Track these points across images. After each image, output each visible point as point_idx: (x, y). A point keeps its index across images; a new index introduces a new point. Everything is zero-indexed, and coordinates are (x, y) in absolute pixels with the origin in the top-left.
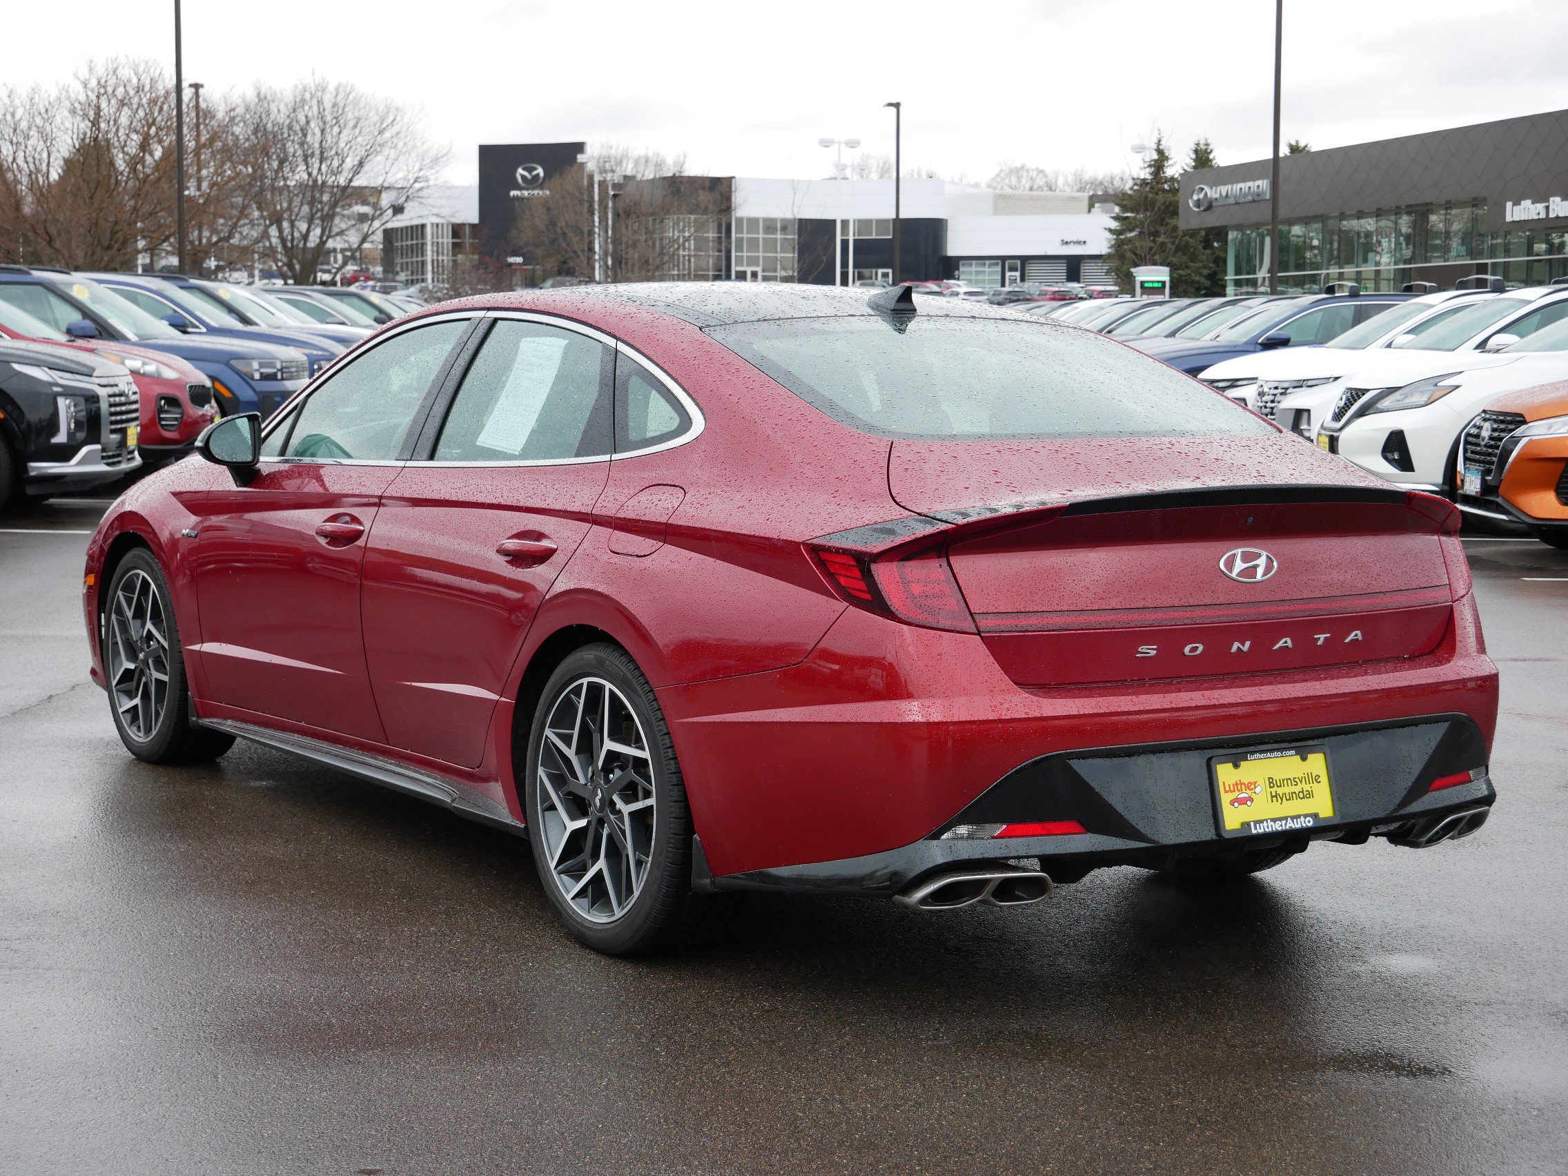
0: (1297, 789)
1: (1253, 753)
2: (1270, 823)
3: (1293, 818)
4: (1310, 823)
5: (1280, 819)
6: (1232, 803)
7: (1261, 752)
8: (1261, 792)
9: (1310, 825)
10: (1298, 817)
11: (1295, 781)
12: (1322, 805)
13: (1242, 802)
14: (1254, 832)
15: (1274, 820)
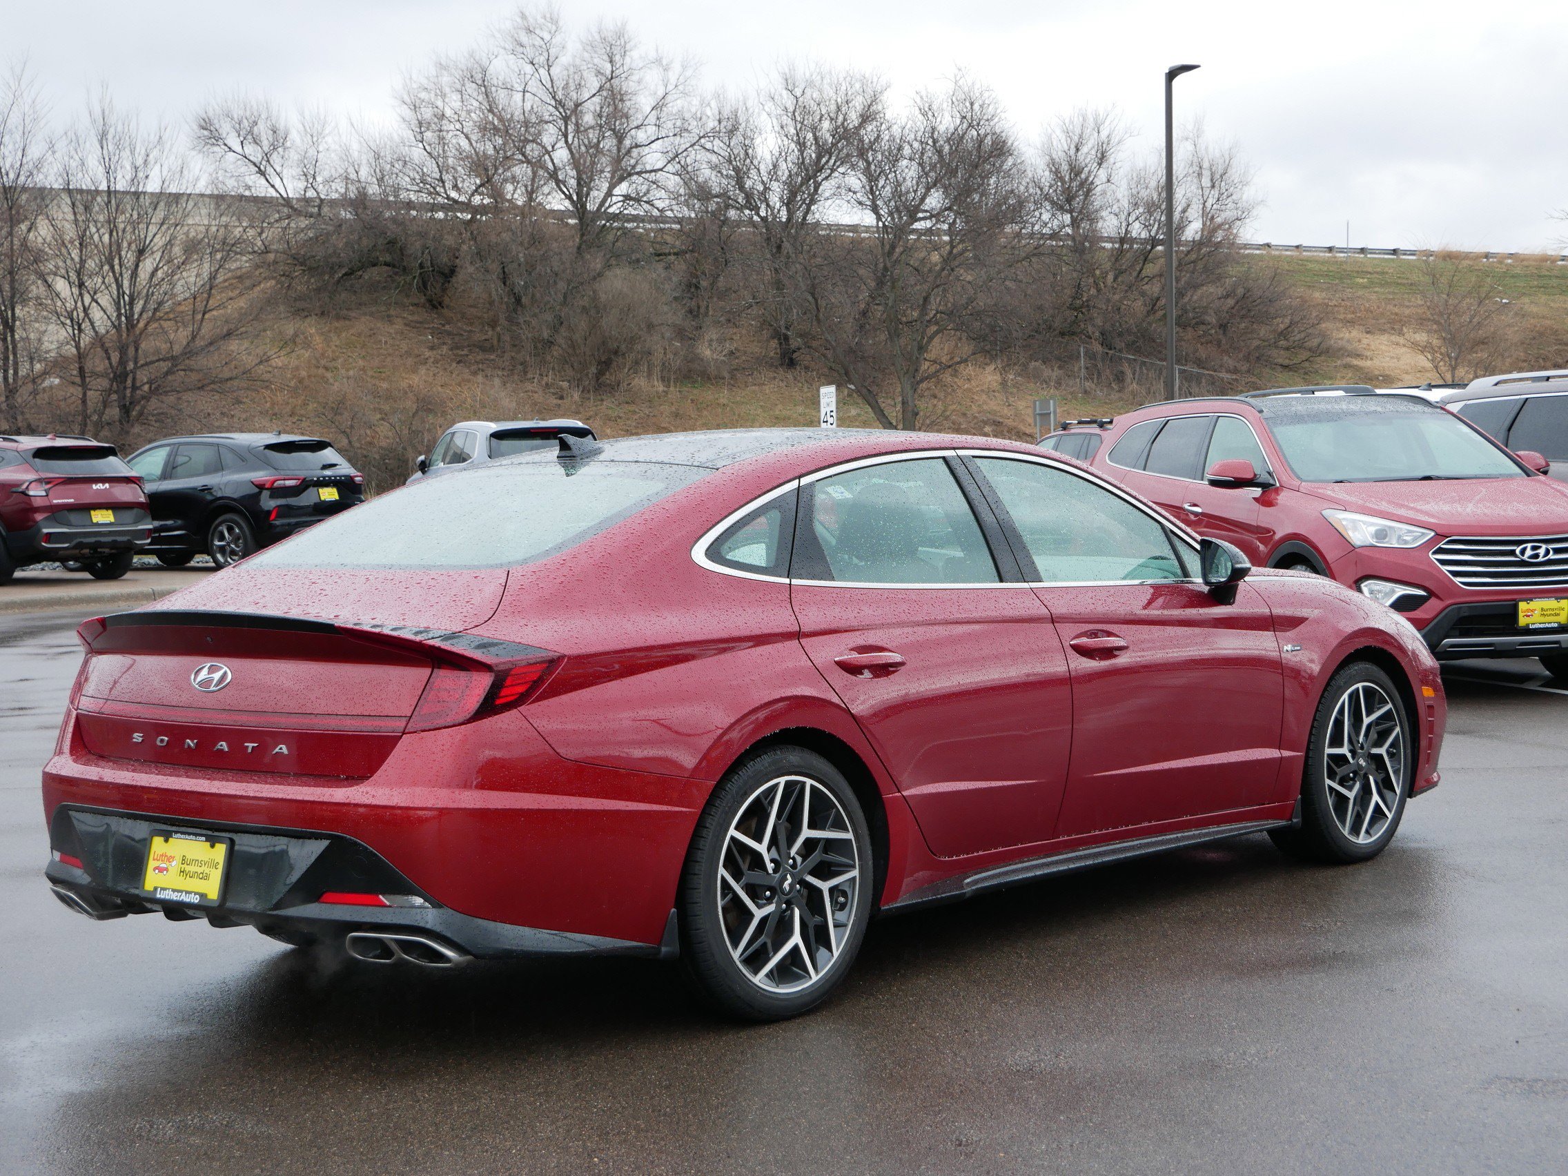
0: (200, 870)
1: (176, 832)
2: (171, 893)
3: (187, 892)
4: (195, 899)
5: (178, 891)
6: (155, 869)
7: (183, 833)
8: (175, 866)
9: (196, 901)
10: (190, 893)
11: (199, 863)
12: (212, 889)
13: (161, 870)
14: (158, 896)
15: (174, 891)
